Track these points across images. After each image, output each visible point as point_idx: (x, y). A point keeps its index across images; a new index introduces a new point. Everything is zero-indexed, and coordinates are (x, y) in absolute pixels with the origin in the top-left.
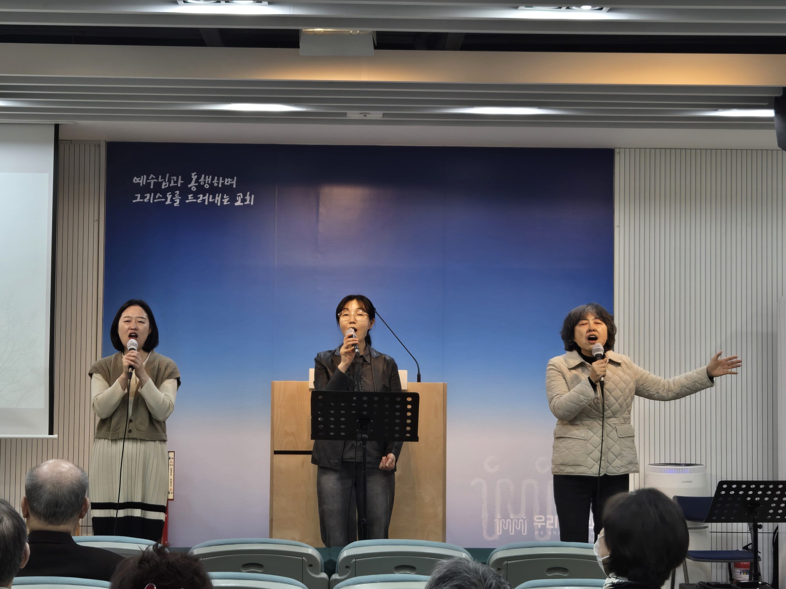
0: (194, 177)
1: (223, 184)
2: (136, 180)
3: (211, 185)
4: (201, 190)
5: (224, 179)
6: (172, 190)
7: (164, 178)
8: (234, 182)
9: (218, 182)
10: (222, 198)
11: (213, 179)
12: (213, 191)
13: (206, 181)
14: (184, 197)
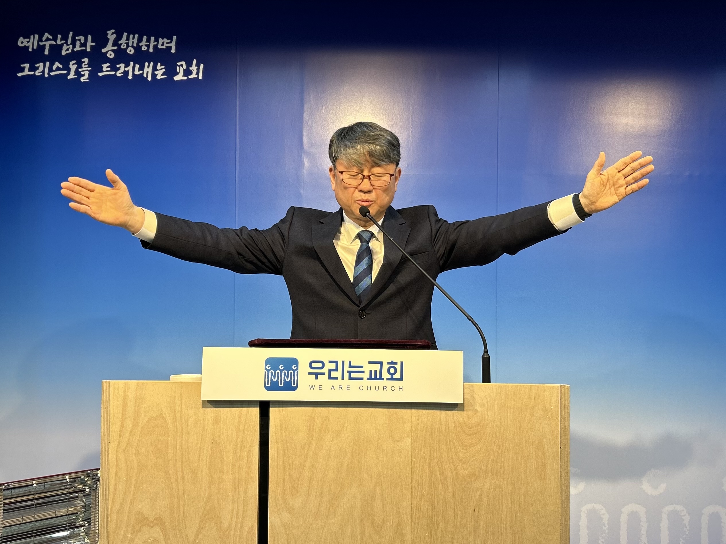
0: (111, 36)
1: (156, 47)
2: (22, 42)
3: (138, 49)
4: (122, 56)
5: (157, 40)
6: (78, 56)
7: (65, 38)
8: (173, 45)
9: (148, 44)
10: (155, 69)
11: (140, 40)
12: (141, 58)
13: (130, 42)
14: (95, 68)
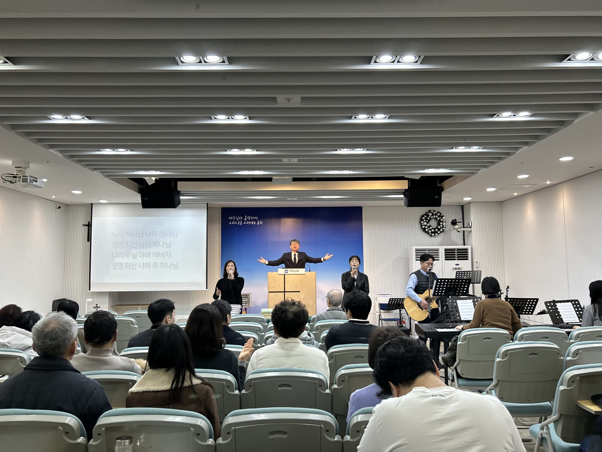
0: (246, 217)
1: (254, 218)
2: (229, 218)
3: (251, 219)
4: (248, 220)
5: (254, 217)
6: (240, 220)
7: (237, 217)
8: (257, 218)
9: (252, 218)
10: (254, 222)
11: (251, 217)
12: (251, 220)
13: (249, 218)
14: (243, 222)
